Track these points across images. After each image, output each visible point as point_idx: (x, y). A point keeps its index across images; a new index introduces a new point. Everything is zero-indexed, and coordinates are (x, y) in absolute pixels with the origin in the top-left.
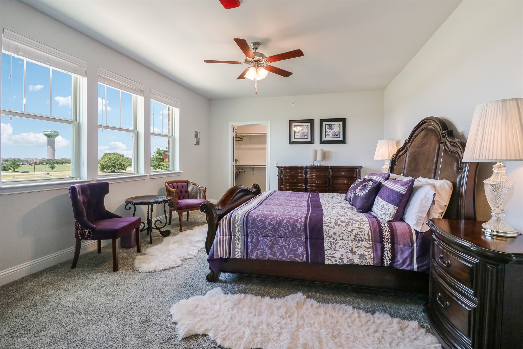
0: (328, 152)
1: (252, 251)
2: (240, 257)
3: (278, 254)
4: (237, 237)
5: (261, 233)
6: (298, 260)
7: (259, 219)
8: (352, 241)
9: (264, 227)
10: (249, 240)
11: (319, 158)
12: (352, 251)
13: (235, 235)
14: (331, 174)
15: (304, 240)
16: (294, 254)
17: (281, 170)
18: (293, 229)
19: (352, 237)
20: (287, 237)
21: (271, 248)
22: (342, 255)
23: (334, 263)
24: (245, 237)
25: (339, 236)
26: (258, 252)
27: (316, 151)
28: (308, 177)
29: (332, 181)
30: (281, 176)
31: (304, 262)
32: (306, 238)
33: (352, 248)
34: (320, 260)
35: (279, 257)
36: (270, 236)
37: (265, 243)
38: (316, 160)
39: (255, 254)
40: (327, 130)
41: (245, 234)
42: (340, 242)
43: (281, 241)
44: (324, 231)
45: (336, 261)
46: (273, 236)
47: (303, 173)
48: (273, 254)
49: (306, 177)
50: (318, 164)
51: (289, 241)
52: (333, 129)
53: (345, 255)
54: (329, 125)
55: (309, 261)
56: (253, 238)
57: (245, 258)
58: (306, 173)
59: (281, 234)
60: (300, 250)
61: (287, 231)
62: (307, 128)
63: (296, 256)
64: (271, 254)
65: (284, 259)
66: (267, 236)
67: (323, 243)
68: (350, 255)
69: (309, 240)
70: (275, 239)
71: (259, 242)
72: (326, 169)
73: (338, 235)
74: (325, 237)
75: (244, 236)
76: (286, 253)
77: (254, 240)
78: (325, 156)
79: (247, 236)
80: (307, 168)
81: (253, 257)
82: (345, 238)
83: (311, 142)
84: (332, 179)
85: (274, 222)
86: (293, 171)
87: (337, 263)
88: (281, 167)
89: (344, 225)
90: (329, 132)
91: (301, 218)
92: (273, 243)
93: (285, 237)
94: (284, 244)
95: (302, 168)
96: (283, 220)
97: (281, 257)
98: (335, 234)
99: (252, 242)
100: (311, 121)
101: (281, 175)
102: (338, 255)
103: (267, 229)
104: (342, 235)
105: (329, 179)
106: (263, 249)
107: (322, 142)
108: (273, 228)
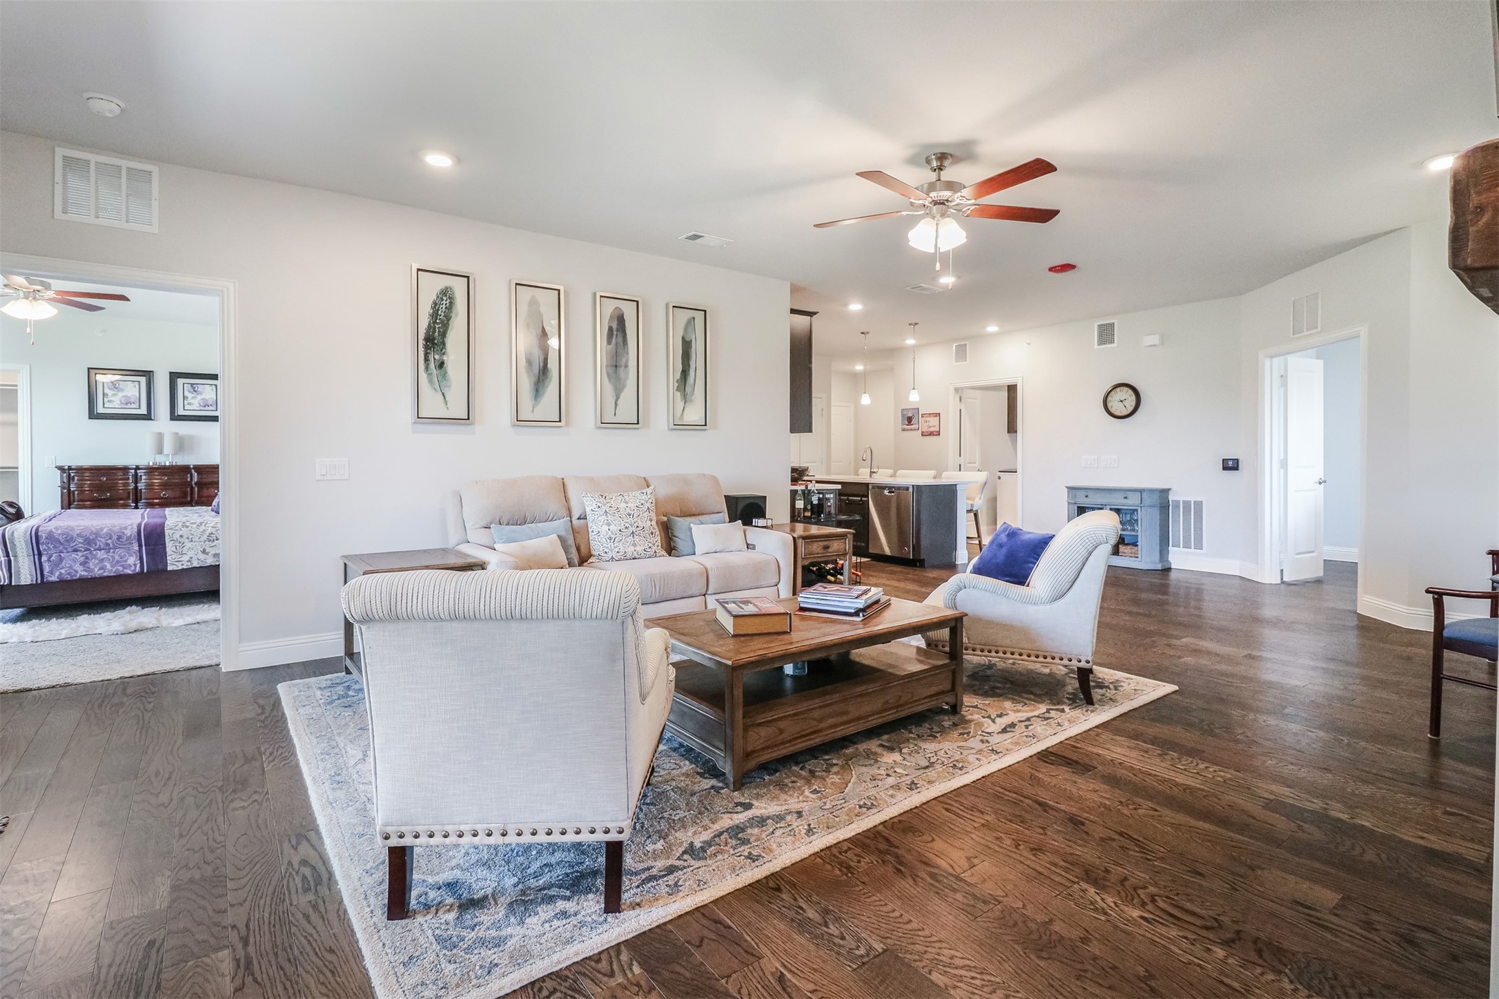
0: (191, 438)
1: (51, 572)
2: (29, 582)
3: (96, 569)
4: (20, 559)
5: (66, 549)
6: (130, 572)
7: (59, 532)
8: (205, 541)
9: (69, 539)
10: (44, 558)
11: (168, 447)
12: (204, 552)
13: (15, 556)
14: (195, 479)
15: (136, 548)
16: (122, 566)
17: (69, 474)
18: (119, 538)
19: (205, 537)
20: (110, 549)
21: (83, 564)
22: (191, 558)
23: (180, 568)
24: (36, 557)
25: (188, 538)
26: (63, 571)
27: (160, 437)
28: (141, 486)
29: (199, 491)
30: (69, 487)
31: (138, 573)
32: (140, 546)
33: (204, 549)
34: (160, 566)
35: (97, 572)
36: (80, 551)
37: (74, 561)
38: (160, 451)
39: (57, 574)
40: (187, 394)
41: (36, 552)
42: (188, 545)
43: (101, 554)
44: (166, 534)
45: (182, 565)
46: (87, 550)
47: (128, 479)
48: (88, 570)
49: (136, 488)
50: (166, 460)
51: (114, 552)
52: (201, 393)
53: (195, 557)
54: (192, 384)
55: (145, 571)
56: (51, 556)
57: (39, 581)
58: (136, 479)
59: (100, 546)
60: (132, 560)
61: (109, 541)
62: (137, 386)
63: (124, 567)
64: (85, 571)
65: (106, 574)
66: (76, 550)
67: (165, 548)
68: (202, 556)
69: (144, 548)
70: (91, 553)
71: (61, 559)
72: (185, 469)
73: (185, 536)
74: (167, 541)
75: (34, 555)
76: (108, 566)
77: (53, 558)
78: (181, 444)
79: (40, 554)
80: (137, 468)
81: (54, 578)
82: (196, 539)
83: (148, 417)
84: (198, 488)
85: (87, 533)
86: (104, 476)
87: (185, 567)
88: (70, 468)
89: (195, 526)
90: (193, 398)
91: (131, 525)
92: (87, 558)
93: (107, 548)
94: (105, 556)
95: (125, 469)
96: (102, 529)
97: (102, 571)
98: (181, 536)
99: (49, 560)
100: (148, 375)
101: (69, 485)
102: (186, 558)
103: (76, 542)
104: (191, 537)
105: (192, 489)
106: (70, 567)
107: (174, 417)
108: (85, 540)
